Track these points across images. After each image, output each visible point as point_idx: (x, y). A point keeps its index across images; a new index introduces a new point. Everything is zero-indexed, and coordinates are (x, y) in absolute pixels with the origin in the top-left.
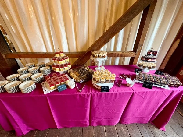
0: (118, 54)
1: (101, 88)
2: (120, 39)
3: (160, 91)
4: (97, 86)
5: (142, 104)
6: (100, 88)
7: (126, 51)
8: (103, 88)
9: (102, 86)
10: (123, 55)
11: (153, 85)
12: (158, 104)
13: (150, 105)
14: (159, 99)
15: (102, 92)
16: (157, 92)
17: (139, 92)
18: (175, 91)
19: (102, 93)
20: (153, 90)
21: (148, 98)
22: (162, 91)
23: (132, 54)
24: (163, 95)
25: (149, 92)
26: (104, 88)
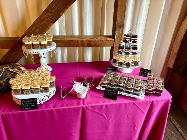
0: (82, 41)
1: (22, 103)
2: (86, 13)
3: (130, 103)
4: (17, 100)
5: (106, 127)
6: (19, 103)
7: (102, 36)
8: (24, 103)
9: (22, 100)
10: (93, 43)
11: (119, 93)
12: (135, 126)
13: (122, 130)
14: (134, 118)
15: (22, 110)
16: (125, 104)
17: (93, 107)
18: (155, 102)
19: (23, 112)
20: (119, 101)
21: (113, 116)
22: (134, 103)
23: (108, 41)
24: (138, 110)
25: (111, 105)
26: (27, 102)
